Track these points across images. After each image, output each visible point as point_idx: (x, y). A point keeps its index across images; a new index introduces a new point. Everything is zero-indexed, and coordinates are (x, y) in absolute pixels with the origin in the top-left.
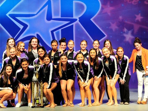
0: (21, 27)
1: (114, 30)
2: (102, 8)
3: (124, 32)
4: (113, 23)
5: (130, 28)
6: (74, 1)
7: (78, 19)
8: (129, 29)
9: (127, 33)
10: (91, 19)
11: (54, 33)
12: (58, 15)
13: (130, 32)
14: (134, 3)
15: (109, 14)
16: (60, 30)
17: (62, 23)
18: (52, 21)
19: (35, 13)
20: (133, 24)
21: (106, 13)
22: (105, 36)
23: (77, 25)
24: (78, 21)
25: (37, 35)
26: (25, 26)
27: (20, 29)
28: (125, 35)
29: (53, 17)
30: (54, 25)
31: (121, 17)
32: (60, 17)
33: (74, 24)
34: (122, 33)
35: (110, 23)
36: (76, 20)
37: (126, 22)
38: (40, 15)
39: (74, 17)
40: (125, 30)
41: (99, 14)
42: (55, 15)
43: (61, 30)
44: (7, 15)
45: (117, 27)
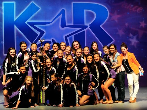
0: (39, 33)
1: (121, 35)
2: (110, 16)
3: (130, 37)
4: (120, 29)
5: (135, 33)
6: (85, 10)
7: (89, 26)
8: (134, 35)
9: (133, 38)
10: (101, 26)
11: (68, 38)
12: (71, 22)
13: (135, 37)
14: (139, 11)
15: (117, 21)
16: (73, 36)
17: (75, 30)
19: (51, 21)
20: (138, 30)
21: (114, 20)
22: (113, 40)
25: (53, 40)
26: (42, 33)
27: (38, 35)
28: (131, 40)
30: (67, 31)
31: (127, 24)
32: (72, 24)
33: (85, 30)
34: (128, 38)
35: (118, 29)
36: (87, 27)
37: (131, 28)
39: (86, 24)
40: (131, 35)
41: (107, 21)
44: (26, 23)
45: (123, 33)
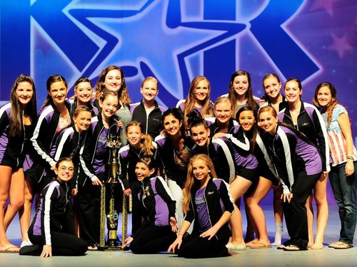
0: (101, 43)
4: (340, 36)
7: (249, 26)
10: (283, 26)
11: (187, 59)
15: (331, 12)
16: (201, 53)
17: (206, 35)
18: (180, 28)
19: (137, 8)
21: (322, 9)
22: (318, 69)
23: (245, 40)
24: (247, 30)
25: (143, 65)
27: (98, 48)
29: (184, 19)
32: (200, 19)
33: (237, 37)
35: (333, 35)
38: (150, 14)
39: (239, 20)
41: (303, 12)
42: (189, 13)
43: (205, 52)
44: (66, 11)
45: (348, 47)
